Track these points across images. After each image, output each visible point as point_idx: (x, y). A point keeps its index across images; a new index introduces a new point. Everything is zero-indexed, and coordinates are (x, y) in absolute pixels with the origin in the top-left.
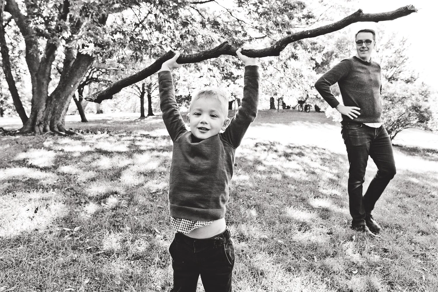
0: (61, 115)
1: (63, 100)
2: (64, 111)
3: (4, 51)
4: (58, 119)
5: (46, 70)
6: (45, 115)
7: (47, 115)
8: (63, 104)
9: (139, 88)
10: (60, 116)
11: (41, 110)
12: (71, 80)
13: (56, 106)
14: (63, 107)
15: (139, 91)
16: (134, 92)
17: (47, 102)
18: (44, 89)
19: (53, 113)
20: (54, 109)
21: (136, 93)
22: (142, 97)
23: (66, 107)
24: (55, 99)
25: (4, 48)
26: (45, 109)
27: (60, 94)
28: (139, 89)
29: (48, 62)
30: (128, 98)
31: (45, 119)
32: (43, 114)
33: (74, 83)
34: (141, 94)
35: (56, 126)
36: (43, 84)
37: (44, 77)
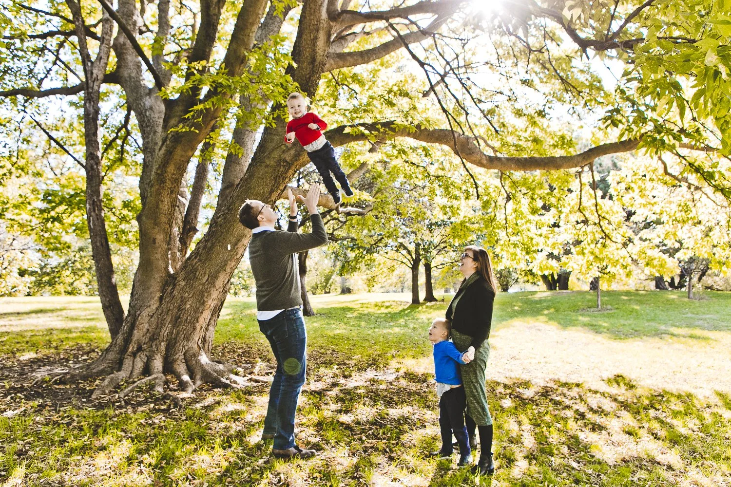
0: (198, 326)
1: (204, 285)
2: (207, 314)
3: (92, 167)
4: (187, 338)
5: (161, 206)
6: (154, 326)
7: (160, 326)
8: (203, 296)
9: (409, 253)
10: (194, 329)
11: (145, 313)
12: (227, 231)
13: (183, 301)
14: (203, 303)
15: (409, 257)
16: (401, 258)
17: (163, 290)
18: (158, 256)
19: (176, 321)
20: (180, 309)
21: (405, 260)
22: (415, 268)
23: (211, 303)
24: (183, 283)
25: (93, 159)
26: (157, 309)
27: (197, 270)
28: (411, 255)
29: (164, 182)
30: (392, 269)
31: (154, 338)
32: (150, 323)
33: (233, 240)
34: (412, 263)
35: (180, 356)
36: (154, 240)
37: (156, 224)
